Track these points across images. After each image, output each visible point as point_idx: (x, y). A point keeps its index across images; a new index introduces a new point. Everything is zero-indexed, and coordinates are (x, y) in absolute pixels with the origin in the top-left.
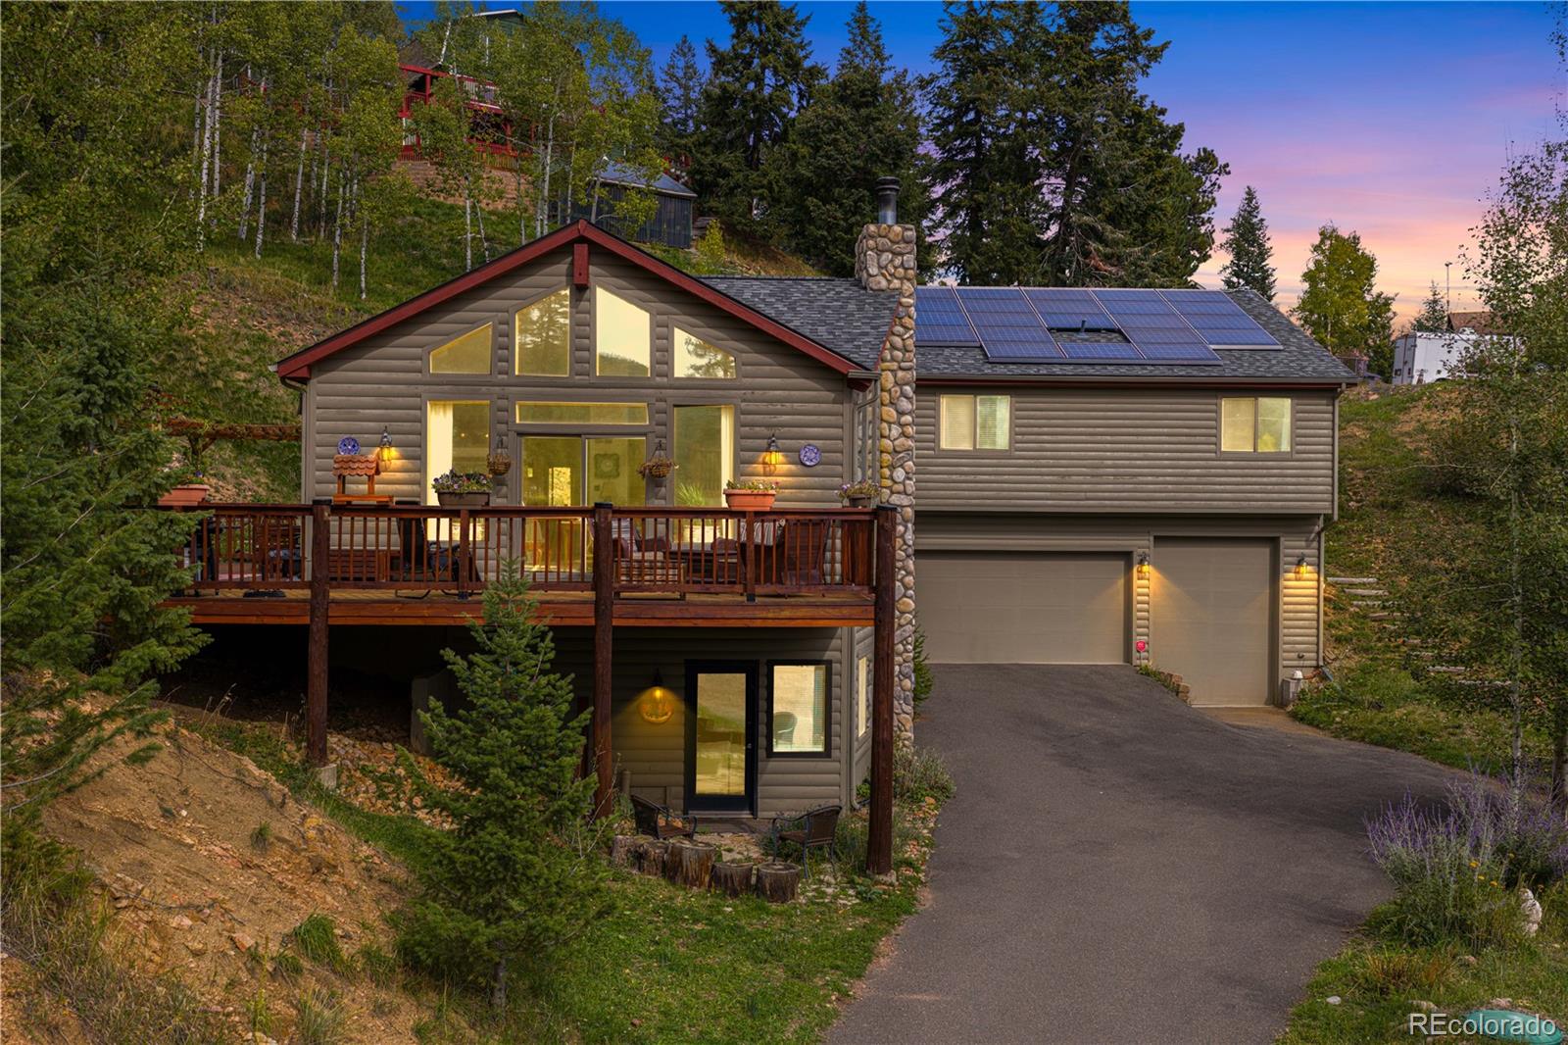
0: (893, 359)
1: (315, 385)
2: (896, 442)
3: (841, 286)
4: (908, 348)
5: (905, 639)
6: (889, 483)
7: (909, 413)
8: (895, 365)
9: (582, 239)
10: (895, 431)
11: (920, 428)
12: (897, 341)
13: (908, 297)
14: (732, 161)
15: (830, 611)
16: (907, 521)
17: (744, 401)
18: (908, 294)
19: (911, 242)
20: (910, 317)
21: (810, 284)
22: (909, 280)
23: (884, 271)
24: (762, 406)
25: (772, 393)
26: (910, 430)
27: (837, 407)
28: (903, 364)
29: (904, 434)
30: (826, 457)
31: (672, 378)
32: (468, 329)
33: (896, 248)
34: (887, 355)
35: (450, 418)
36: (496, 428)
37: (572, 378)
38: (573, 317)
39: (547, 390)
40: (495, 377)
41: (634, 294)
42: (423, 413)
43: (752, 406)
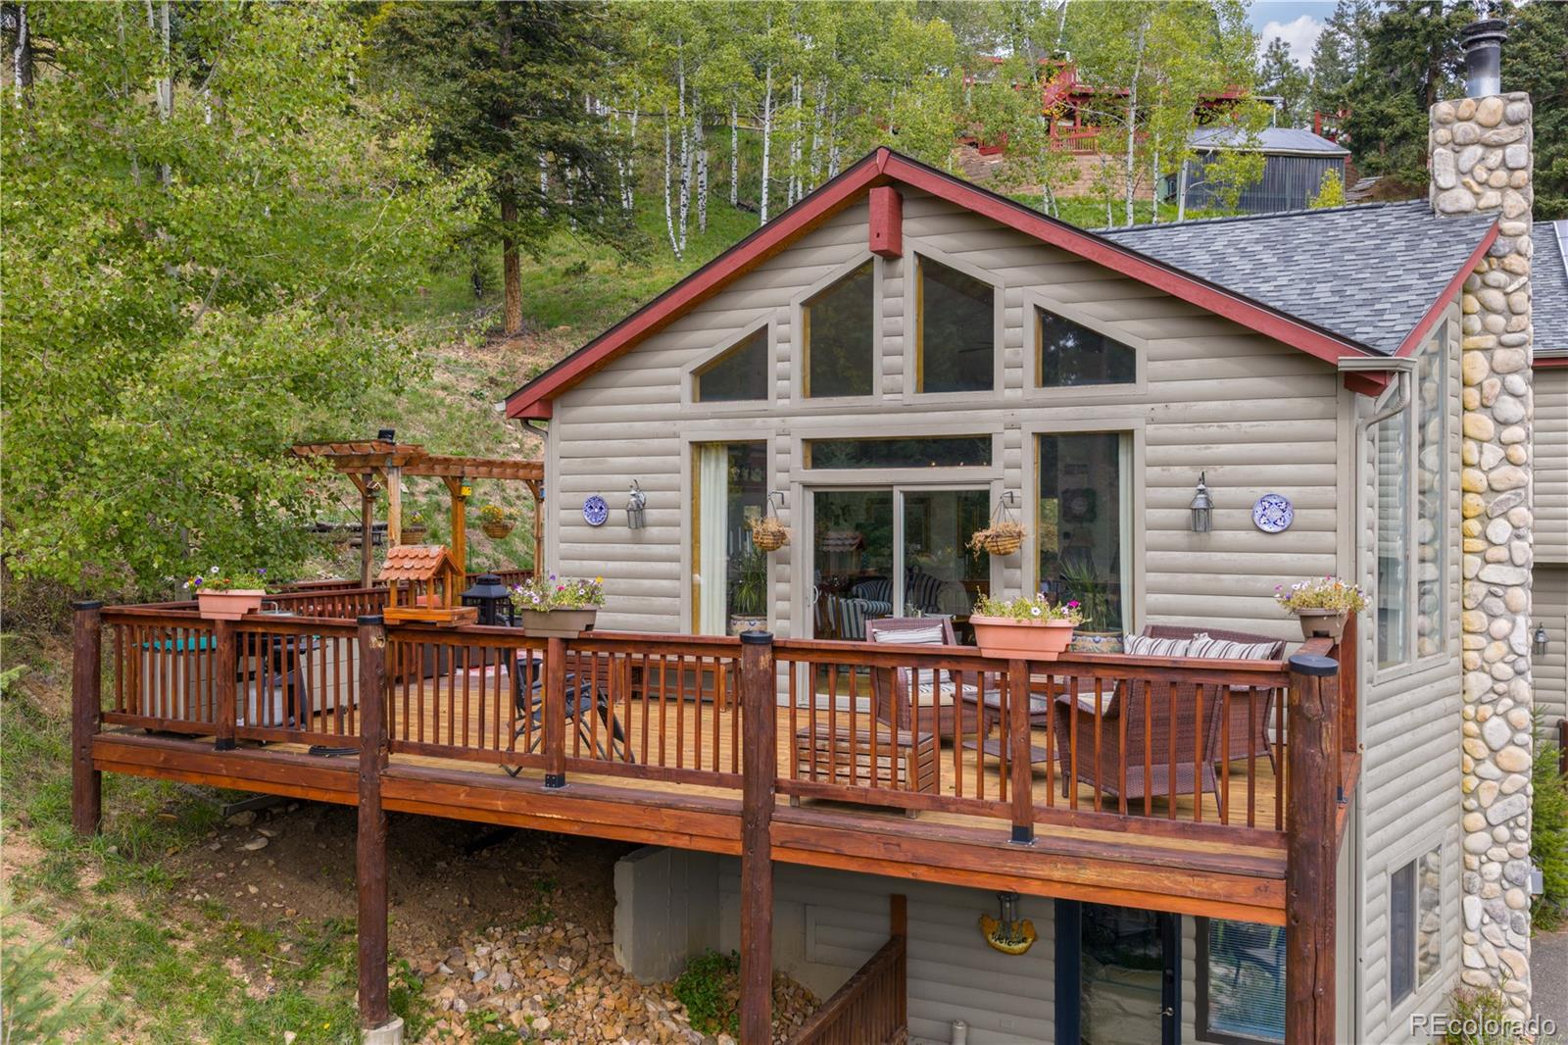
0: (1486, 330)
1: (557, 427)
2: (1493, 475)
3: (1393, 215)
4: (1518, 309)
5: (1514, 818)
6: (1479, 545)
7: (1519, 422)
8: (1490, 341)
9: (882, 180)
10: (1492, 455)
11: (1539, 447)
12: (1495, 298)
13: (1518, 217)
14: (1396, 106)
15: (1184, 879)
16: (1515, 612)
17: (1152, 421)
18: (1515, 213)
19: (1521, 121)
20: (1519, 254)
21: (1336, 217)
22: (1517, 188)
23: (1467, 179)
24: (1184, 431)
25: (1202, 405)
26: (1520, 453)
27: (1326, 426)
28: (1507, 338)
29: (1508, 460)
30: (1303, 516)
31: (1030, 390)
32: (737, 336)
33: (1491, 136)
34: (1475, 323)
35: (724, 466)
36: (775, 479)
37: (879, 398)
38: (880, 303)
39: (843, 418)
40: (773, 403)
41: (971, 258)
42: (684, 460)
43: (1166, 431)
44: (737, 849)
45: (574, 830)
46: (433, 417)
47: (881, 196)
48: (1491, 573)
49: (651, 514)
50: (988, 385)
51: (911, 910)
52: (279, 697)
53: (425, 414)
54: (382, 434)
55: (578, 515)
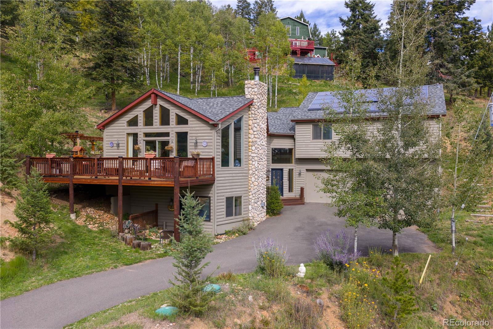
0: (252, 117)
1: (105, 131)
2: (253, 139)
4: (256, 114)
6: (251, 150)
7: (256, 131)
8: (252, 119)
9: (153, 93)
10: (253, 136)
11: (307, 134)
12: (253, 112)
16: (256, 161)
17: (190, 130)
18: (255, 99)
19: (257, 85)
20: (256, 105)
22: (256, 95)
23: (249, 93)
24: (194, 132)
27: (211, 131)
29: (255, 137)
30: (209, 144)
31: (175, 126)
32: (134, 116)
33: (252, 87)
34: (250, 116)
35: (132, 137)
36: (139, 139)
37: (154, 126)
38: (154, 112)
39: (149, 130)
40: (139, 127)
41: (167, 106)
42: (125, 136)
43: (192, 132)
44: (118, 184)
45: (98, 183)
46: (92, 129)
47: (153, 96)
48: (253, 155)
49: (120, 145)
50: (169, 125)
51: (159, 206)
52: (58, 170)
53: (90, 128)
54: (76, 132)
55: (109, 145)
